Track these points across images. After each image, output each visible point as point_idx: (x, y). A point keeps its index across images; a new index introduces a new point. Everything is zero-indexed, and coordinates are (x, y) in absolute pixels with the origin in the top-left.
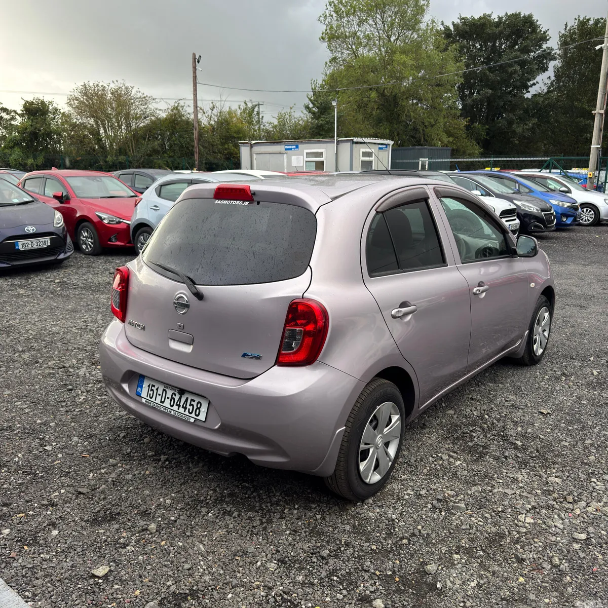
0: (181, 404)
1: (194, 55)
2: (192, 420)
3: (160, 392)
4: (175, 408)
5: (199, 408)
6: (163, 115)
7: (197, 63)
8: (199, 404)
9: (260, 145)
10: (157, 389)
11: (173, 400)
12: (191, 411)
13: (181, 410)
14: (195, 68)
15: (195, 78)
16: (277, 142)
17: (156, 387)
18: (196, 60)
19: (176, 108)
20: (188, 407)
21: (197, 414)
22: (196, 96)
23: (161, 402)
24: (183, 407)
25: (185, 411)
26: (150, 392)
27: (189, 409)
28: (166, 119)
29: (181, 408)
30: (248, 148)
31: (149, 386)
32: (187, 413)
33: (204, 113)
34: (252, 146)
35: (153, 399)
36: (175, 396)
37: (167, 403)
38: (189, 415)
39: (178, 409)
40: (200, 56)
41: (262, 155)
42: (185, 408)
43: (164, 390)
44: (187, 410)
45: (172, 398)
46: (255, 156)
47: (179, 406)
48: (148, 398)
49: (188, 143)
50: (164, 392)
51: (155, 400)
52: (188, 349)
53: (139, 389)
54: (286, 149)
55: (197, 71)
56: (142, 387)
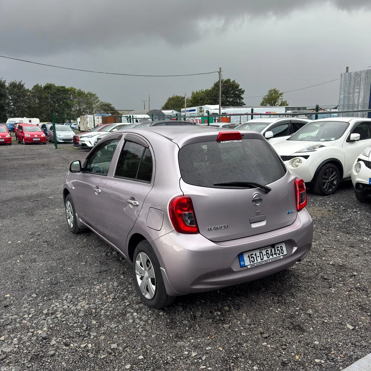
0: (273, 253)
2: (282, 257)
3: (258, 254)
4: (271, 257)
5: (282, 250)
8: (281, 247)
10: (256, 255)
11: (268, 254)
12: (279, 254)
13: (275, 256)
17: (254, 254)
20: (277, 252)
21: (282, 252)
23: (261, 260)
24: (275, 254)
25: (276, 256)
26: (251, 259)
27: (278, 253)
29: (274, 255)
31: (249, 257)
32: (278, 255)
35: (256, 262)
36: (268, 251)
37: (265, 258)
38: (280, 255)
39: (273, 257)
42: (276, 254)
43: (260, 253)
44: (277, 254)
45: (267, 253)
47: (272, 255)
48: (252, 263)
50: (261, 253)
51: (257, 261)
52: (263, 223)
53: (242, 263)
56: (243, 261)
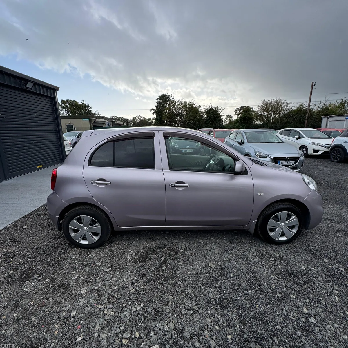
1: (313, 83)
6: (295, 109)
7: (314, 86)
9: (333, 117)
14: (312, 88)
15: (311, 92)
16: (342, 115)
18: (313, 85)
19: (301, 105)
22: (311, 99)
28: (296, 110)
30: (326, 119)
33: (315, 106)
34: (328, 118)
40: (316, 83)
41: (332, 122)
46: (329, 122)
49: (303, 118)
54: (346, 118)
55: (313, 89)
